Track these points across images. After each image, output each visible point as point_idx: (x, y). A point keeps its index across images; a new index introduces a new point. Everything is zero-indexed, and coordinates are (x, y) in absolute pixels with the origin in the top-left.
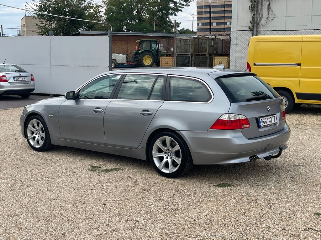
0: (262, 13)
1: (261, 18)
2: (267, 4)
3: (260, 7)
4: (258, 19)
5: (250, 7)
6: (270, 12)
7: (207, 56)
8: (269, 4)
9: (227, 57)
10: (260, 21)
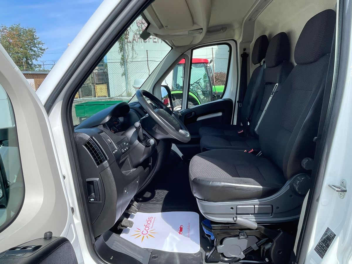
0: (129, 53)
1: (128, 56)
2: (131, 45)
3: (126, 48)
4: (126, 57)
5: (119, 47)
6: (134, 52)
7: (91, 84)
8: (133, 46)
9: (105, 85)
10: (128, 58)
